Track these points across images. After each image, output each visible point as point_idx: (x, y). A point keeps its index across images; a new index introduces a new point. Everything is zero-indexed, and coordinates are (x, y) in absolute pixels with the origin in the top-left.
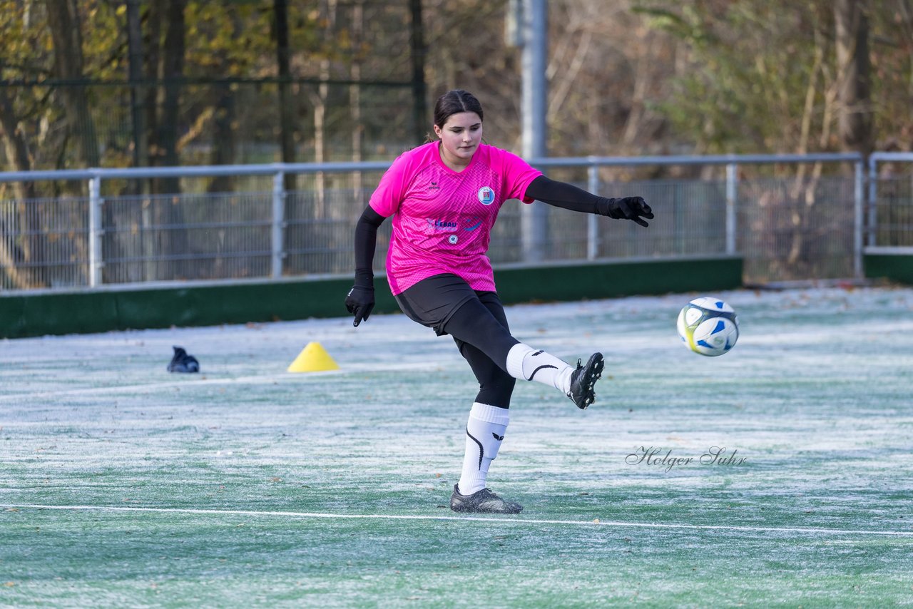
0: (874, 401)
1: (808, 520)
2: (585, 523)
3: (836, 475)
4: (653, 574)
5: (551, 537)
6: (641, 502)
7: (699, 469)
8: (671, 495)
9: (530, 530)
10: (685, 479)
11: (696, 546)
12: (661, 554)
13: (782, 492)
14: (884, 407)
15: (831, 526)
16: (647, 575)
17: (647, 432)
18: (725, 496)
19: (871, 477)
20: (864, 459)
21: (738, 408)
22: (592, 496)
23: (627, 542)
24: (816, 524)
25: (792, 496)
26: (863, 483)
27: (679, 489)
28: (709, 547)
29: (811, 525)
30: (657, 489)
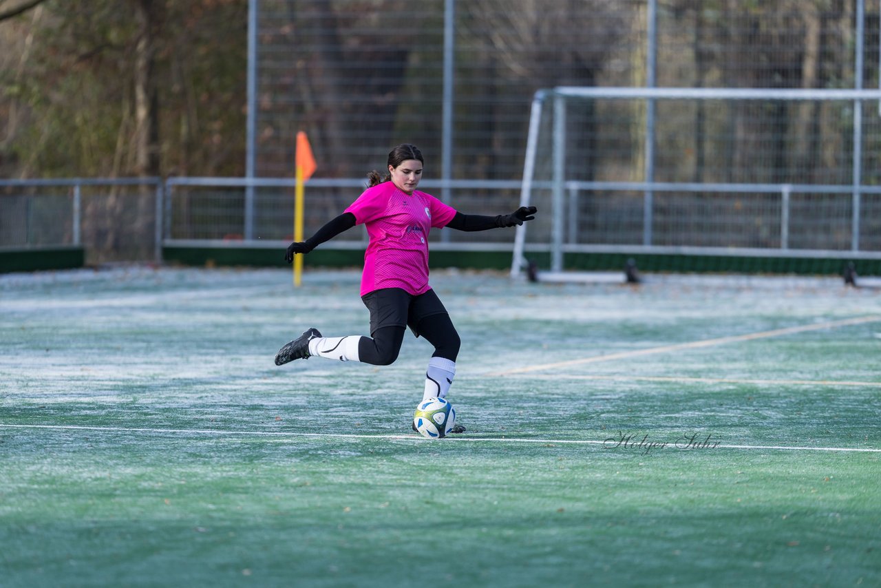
0: (207, 344)
1: (201, 424)
2: (52, 427)
3: (206, 394)
4: (115, 461)
5: (34, 436)
6: (84, 412)
7: (111, 390)
8: (102, 407)
9: (18, 432)
10: (105, 397)
11: (135, 442)
12: (113, 448)
13: (174, 406)
14: (215, 348)
15: (218, 428)
16: (111, 463)
17: (65, 365)
18: (137, 408)
19: (230, 396)
20: (219, 383)
21: (118, 349)
22: (48, 409)
23: (87, 440)
24: (208, 428)
25: (182, 408)
26: (226, 400)
27: (105, 404)
28: (143, 443)
29: (204, 428)
30: (89, 404)
